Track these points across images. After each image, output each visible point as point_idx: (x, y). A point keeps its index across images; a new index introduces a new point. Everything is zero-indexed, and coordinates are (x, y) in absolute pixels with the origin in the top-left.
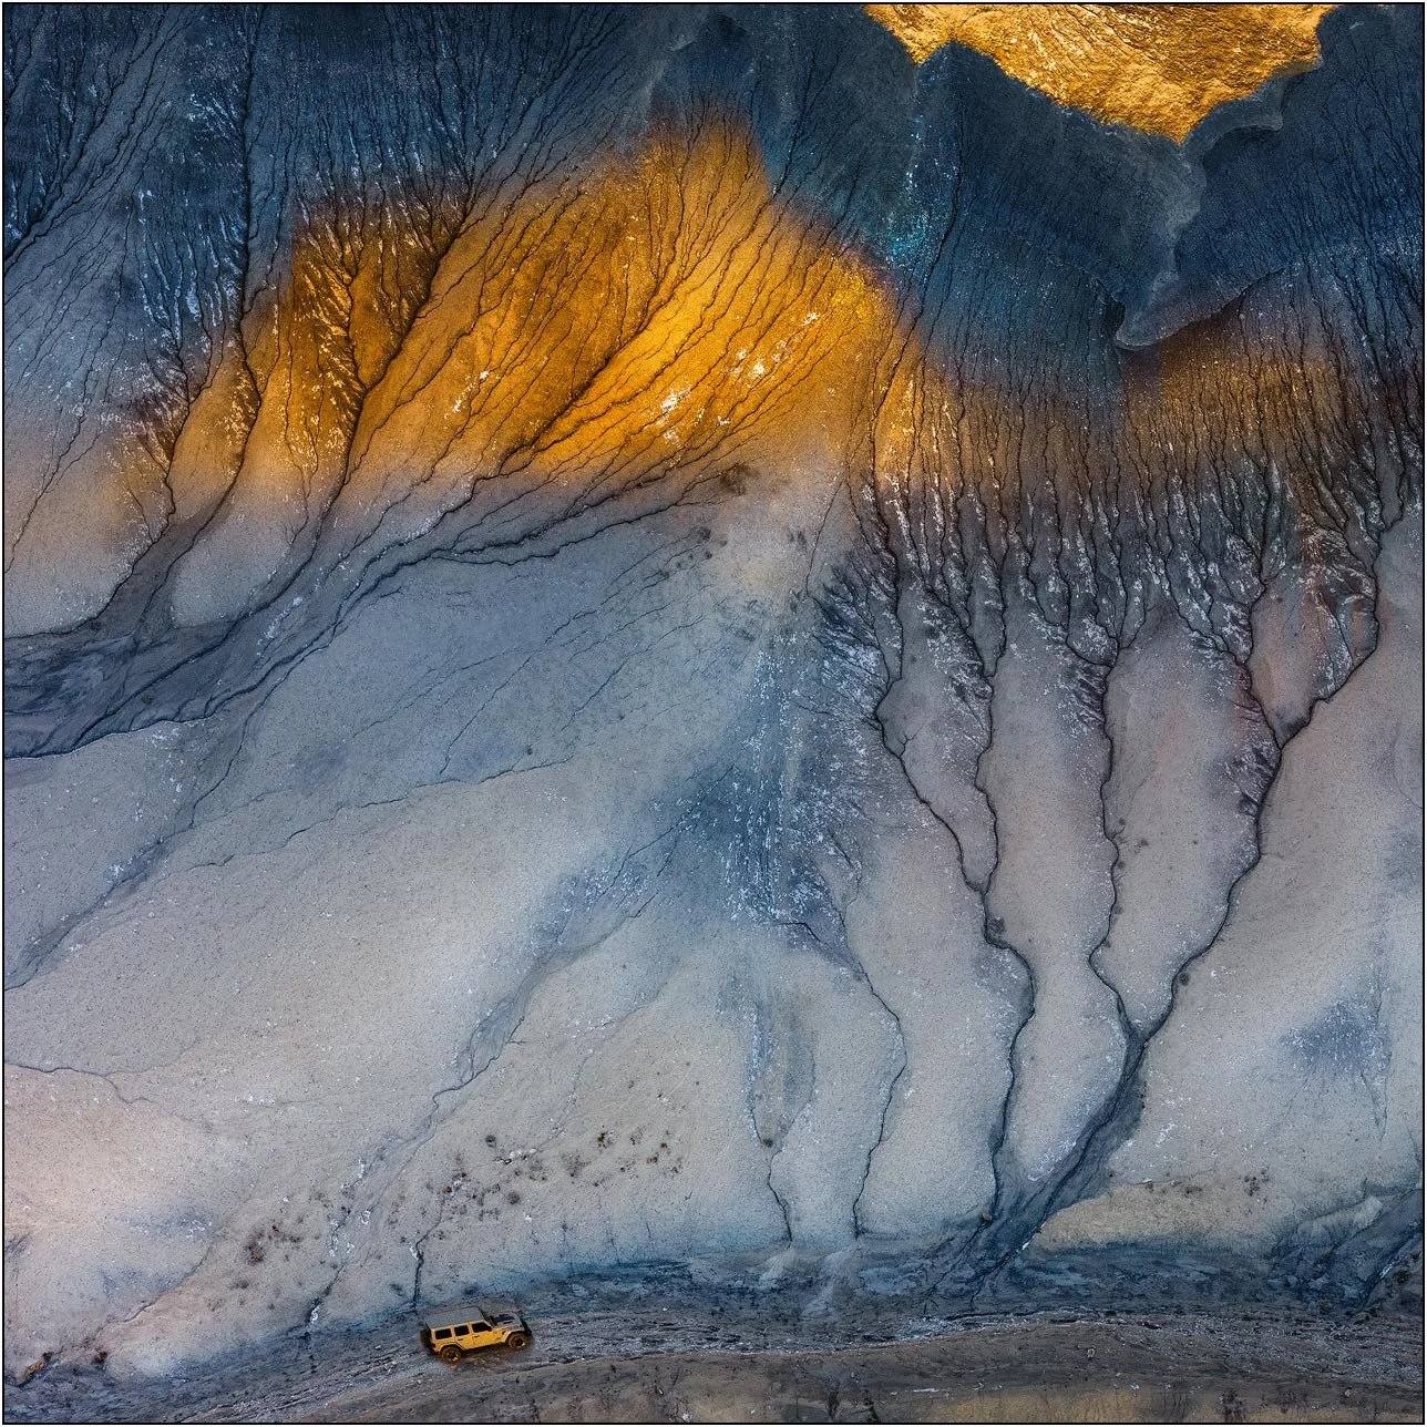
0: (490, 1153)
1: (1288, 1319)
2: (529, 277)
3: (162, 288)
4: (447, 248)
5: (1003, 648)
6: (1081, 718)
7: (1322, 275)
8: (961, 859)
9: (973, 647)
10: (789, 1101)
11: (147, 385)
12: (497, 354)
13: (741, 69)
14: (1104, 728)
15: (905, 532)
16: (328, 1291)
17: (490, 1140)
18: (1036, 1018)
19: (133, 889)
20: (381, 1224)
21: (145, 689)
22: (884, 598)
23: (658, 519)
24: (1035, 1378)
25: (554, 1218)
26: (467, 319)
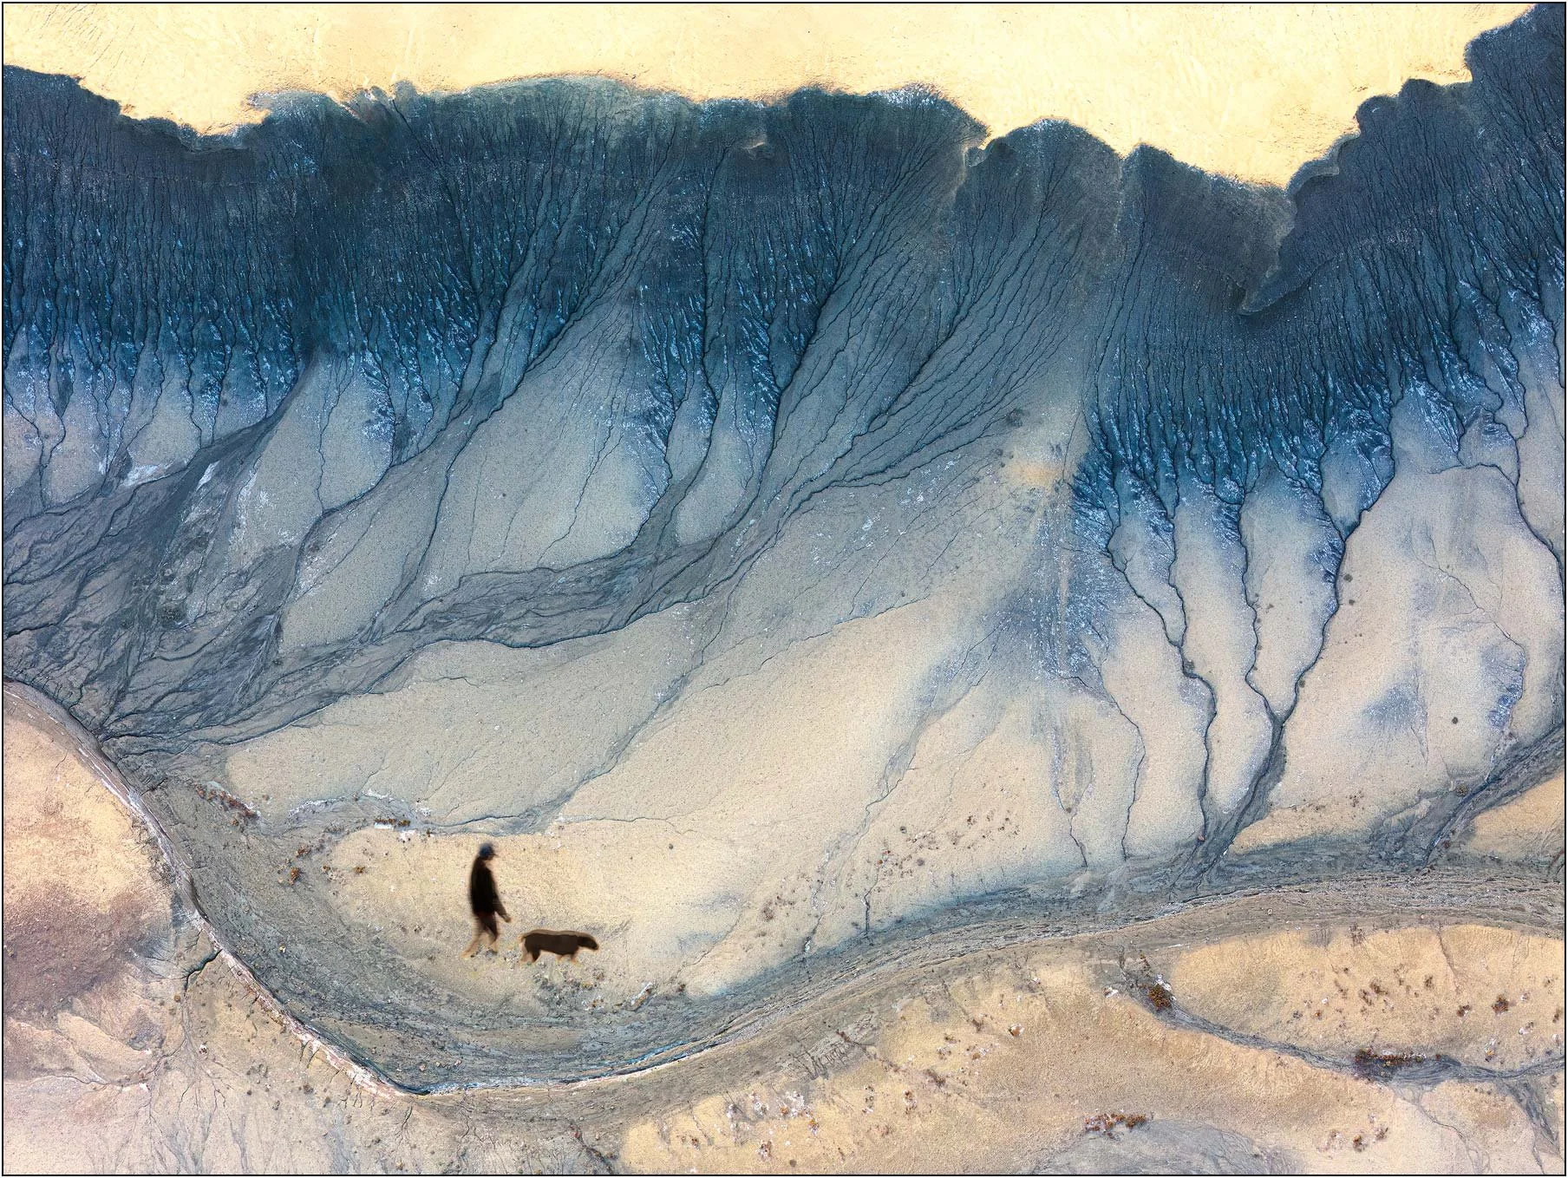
0: (903, 837)
1: (1383, 877)
2: (879, 313)
3: (656, 344)
4: (826, 300)
5: (1178, 501)
6: (1227, 537)
7: (1355, 259)
8: (1165, 628)
9: (1160, 503)
10: (1079, 783)
11: (650, 403)
12: (862, 360)
13: (1010, 174)
14: (1241, 542)
15: (1117, 438)
16: (814, 932)
17: (902, 829)
18: (1218, 717)
19: (670, 706)
20: (842, 886)
21: (664, 585)
22: (1107, 479)
23: (969, 447)
24: (1238, 931)
25: (946, 871)
26: (842, 341)
